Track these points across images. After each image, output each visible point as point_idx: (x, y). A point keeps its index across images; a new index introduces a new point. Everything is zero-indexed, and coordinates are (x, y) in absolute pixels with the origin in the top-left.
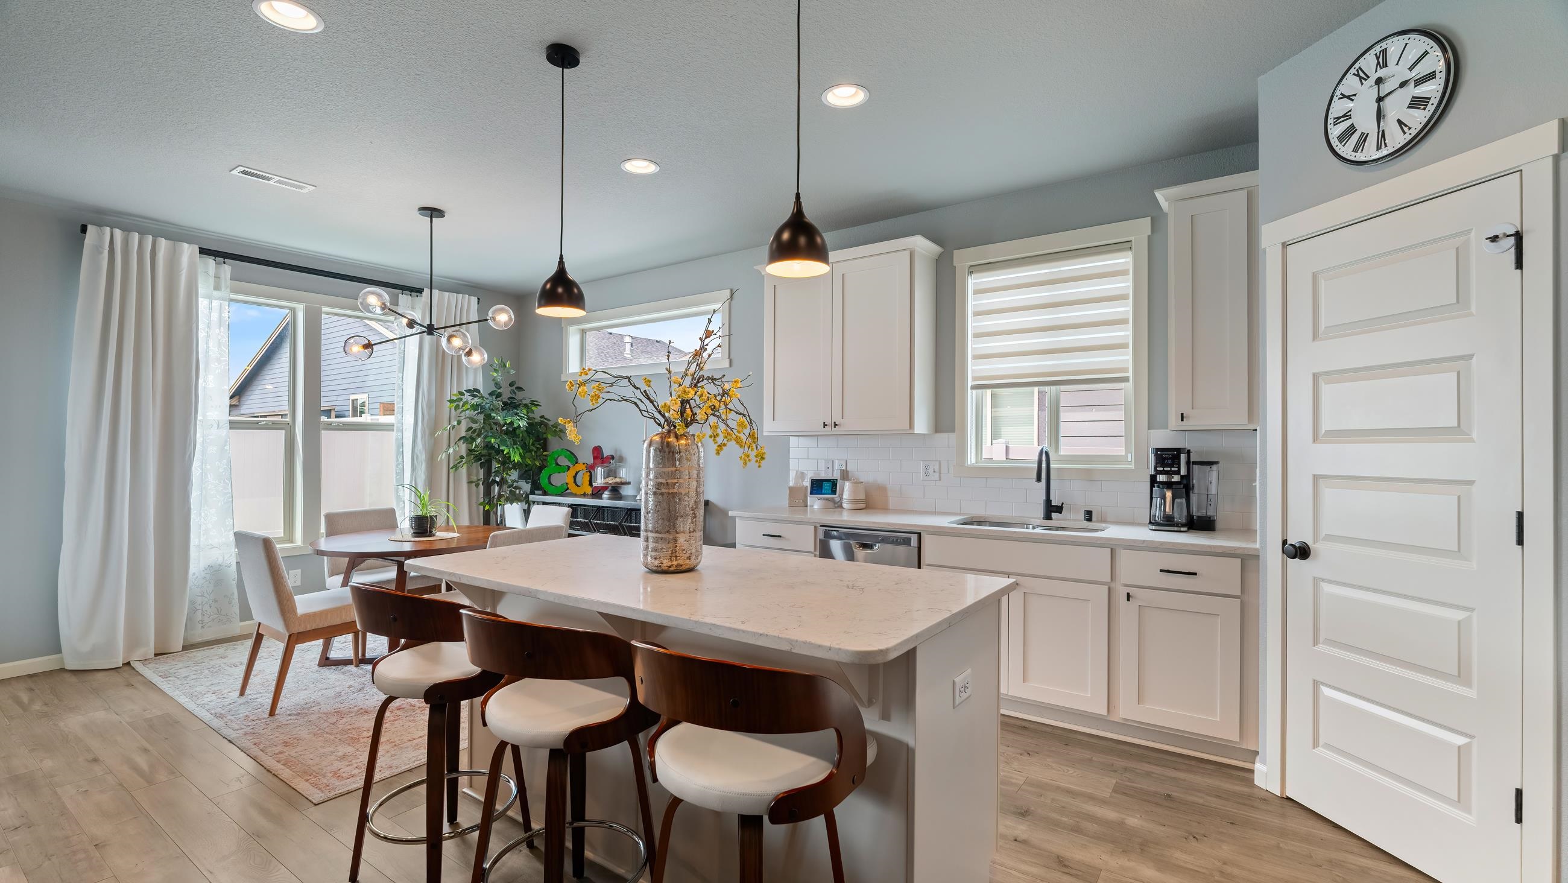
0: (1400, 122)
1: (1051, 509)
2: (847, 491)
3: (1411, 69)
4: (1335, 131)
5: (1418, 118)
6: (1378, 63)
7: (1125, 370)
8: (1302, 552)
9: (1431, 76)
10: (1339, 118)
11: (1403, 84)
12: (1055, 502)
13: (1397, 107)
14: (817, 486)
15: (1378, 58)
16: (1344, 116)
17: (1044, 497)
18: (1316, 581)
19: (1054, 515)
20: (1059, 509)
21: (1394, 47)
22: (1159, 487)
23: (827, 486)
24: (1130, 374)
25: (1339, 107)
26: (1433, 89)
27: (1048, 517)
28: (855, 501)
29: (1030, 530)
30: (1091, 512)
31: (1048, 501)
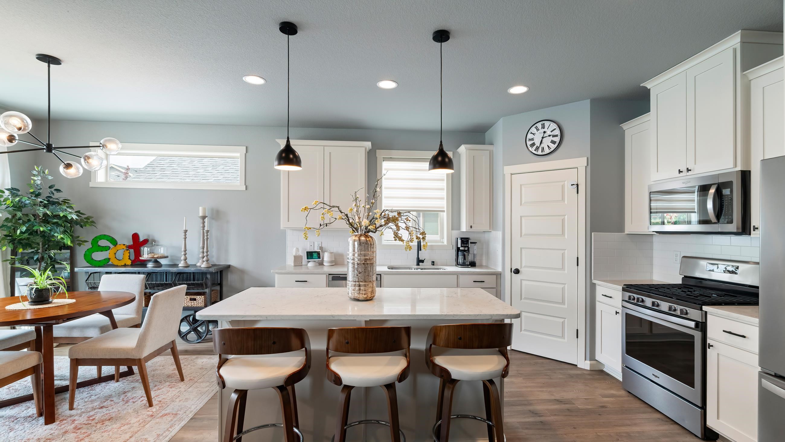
0: (548, 146)
1: (420, 261)
2: (326, 257)
3: (552, 131)
4: (529, 143)
5: (553, 147)
6: (542, 127)
7: (443, 208)
8: (517, 271)
9: (557, 136)
10: (530, 139)
11: (549, 136)
12: (421, 258)
13: (547, 141)
14: (310, 255)
15: (542, 125)
16: (532, 139)
17: (416, 256)
18: (521, 280)
19: (420, 264)
20: (422, 261)
21: (547, 124)
22: (461, 252)
23: (315, 255)
24: (445, 209)
25: (530, 136)
26: (557, 139)
27: (418, 265)
28: (331, 262)
29: (413, 270)
30: (434, 262)
31: (418, 258)
